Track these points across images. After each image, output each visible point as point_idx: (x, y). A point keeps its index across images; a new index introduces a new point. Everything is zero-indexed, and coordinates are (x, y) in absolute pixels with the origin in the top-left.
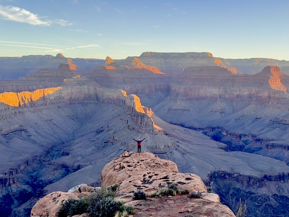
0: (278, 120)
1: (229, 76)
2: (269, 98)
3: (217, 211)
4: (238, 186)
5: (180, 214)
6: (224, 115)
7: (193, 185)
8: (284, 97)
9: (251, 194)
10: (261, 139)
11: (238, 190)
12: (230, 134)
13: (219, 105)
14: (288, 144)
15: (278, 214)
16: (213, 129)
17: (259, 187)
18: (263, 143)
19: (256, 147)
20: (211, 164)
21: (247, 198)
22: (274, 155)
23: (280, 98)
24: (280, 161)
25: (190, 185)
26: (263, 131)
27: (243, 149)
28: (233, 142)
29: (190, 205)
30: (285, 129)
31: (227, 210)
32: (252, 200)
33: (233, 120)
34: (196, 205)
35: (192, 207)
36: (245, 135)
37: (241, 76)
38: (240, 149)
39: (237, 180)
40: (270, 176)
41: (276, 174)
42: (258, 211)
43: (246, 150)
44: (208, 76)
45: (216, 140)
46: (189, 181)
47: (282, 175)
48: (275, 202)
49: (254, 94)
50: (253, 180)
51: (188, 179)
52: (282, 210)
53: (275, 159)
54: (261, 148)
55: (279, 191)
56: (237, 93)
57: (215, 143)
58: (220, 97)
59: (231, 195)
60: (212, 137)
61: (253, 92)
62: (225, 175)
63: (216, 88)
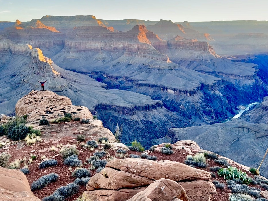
0: (144, 66)
1: (108, 33)
2: (138, 49)
3: (100, 132)
4: (116, 114)
5: (74, 135)
6: (104, 62)
7: (83, 114)
8: (149, 48)
9: (125, 120)
10: (132, 80)
11: (116, 117)
12: (109, 77)
13: (101, 55)
14: (152, 83)
15: (145, 134)
16: (97, 73)
17: (131, 114)
18: (133, 83)
19: (128, 86)
20: (96, 99)
21: (123, 123)
22: (142, 91)
23: (146, 49)
24: (146, 96)
25: (80, 114)
26: (133, 74)
27: (119, 87)
28: (112, 83)
29: (80, 128)
30: (150, 72)
31: (108, 132)
32: (126, 124)
33: (112, 66)
34: (86, 129)
35: (83, 130)
36: (120, 77)
37: (116, 33)
38: (117, 87)
39: (114, 110)
40: (139, 107)
41: (144, 105)
42: (130, 132)
43: (121, 88)
44: (93, 33)
45: (99, 82)
46: (80, 111)
47: (147, 106)
48: (143, 125)
49: (127, 46)
50: (126, 110)
51: (79, 110)
52: (148, 131)
53: (143, 95)
54: (132, 87)
55: (146, 117)
56: (114, 46)
57: (98, 84)
58: (102, 49)
59: (111, 121)
60: (96, 79)
61: (126, 45)
62: (106, 107)
63: (98, 43)
